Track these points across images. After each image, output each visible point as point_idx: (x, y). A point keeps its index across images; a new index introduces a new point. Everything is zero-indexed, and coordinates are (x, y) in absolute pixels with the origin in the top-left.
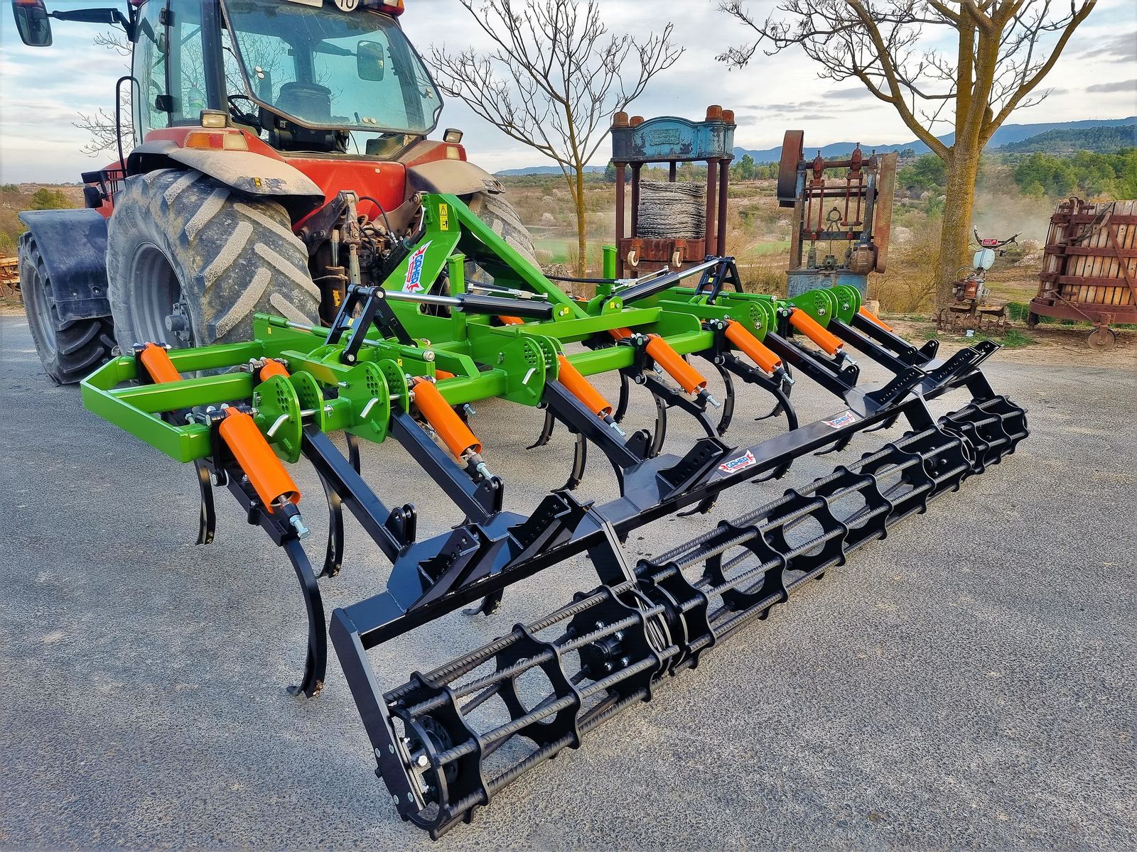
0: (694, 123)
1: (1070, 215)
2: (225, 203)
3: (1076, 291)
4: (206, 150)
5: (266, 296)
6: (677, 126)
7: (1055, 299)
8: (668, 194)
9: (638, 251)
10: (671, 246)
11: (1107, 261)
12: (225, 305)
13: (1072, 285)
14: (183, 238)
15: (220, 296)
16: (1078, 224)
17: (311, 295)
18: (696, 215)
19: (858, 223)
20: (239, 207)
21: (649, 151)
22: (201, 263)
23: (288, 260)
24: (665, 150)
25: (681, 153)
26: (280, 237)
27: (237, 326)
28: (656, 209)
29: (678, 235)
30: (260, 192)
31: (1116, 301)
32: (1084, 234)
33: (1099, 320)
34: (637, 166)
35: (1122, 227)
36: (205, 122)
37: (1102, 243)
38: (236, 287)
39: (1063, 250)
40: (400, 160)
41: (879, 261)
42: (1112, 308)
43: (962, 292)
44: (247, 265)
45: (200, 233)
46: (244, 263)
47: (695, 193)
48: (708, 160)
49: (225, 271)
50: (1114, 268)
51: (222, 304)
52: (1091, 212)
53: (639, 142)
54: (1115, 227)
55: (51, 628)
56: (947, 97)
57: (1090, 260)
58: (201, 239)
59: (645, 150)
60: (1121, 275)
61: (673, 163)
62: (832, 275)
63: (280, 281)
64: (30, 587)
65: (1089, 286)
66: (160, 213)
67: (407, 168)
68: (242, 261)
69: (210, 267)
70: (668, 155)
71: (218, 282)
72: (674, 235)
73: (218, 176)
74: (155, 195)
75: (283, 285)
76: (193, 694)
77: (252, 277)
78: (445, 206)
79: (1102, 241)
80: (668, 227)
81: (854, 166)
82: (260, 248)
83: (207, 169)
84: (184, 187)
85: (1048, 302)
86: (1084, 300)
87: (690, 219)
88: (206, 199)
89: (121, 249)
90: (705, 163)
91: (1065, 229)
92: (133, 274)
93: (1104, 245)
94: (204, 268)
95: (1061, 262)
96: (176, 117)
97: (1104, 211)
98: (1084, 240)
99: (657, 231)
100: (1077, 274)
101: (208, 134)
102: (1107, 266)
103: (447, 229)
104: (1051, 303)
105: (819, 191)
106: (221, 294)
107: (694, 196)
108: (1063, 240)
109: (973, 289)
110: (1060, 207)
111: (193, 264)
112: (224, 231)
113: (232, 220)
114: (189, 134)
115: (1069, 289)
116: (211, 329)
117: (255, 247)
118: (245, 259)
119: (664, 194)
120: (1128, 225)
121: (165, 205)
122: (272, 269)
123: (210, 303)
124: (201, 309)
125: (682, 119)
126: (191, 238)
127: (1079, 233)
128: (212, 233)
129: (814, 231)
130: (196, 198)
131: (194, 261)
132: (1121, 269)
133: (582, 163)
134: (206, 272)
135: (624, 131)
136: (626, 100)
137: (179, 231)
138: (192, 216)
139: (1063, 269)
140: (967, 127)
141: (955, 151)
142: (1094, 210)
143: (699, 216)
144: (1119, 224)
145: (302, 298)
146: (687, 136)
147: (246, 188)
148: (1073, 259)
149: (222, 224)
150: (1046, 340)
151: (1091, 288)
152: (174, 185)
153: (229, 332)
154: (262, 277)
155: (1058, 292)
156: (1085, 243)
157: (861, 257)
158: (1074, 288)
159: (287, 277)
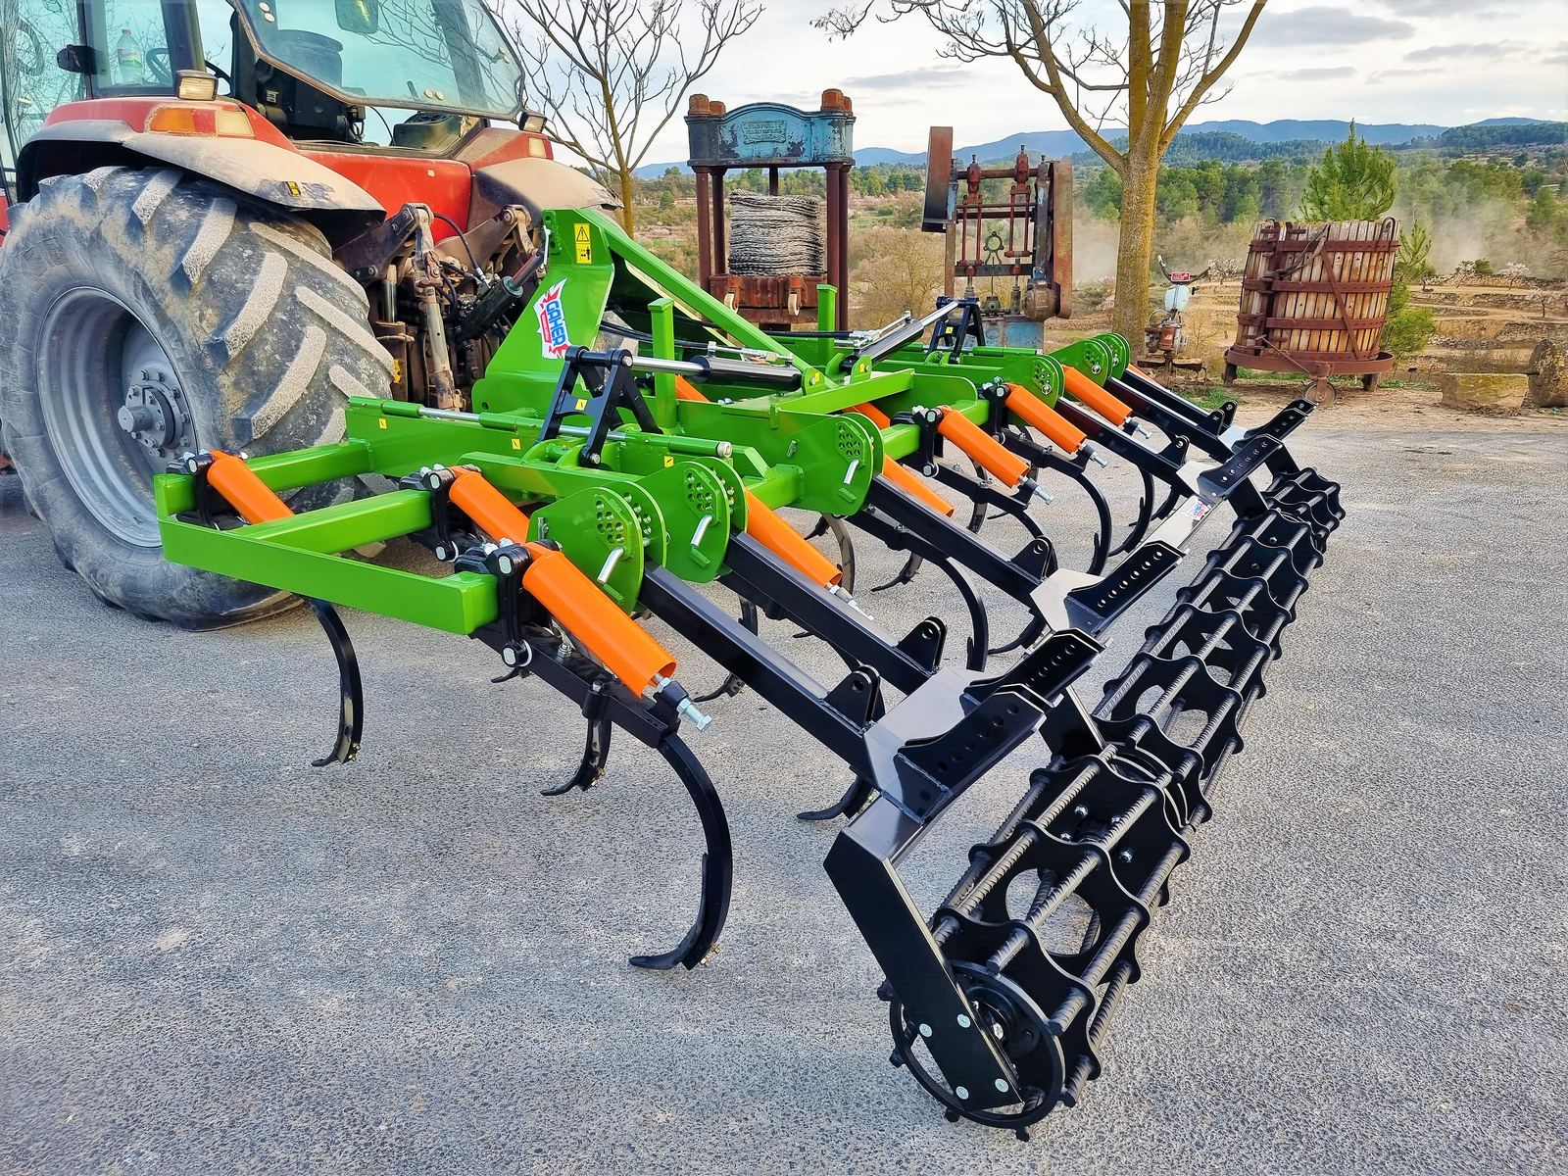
0: (805, 113)
1: (1276, 242)
2: (235, 223)
3: (1287, 337)
4: (189, 135)
5: (323, 370)
6: (782, 116)
7: (1262, 348)
8: (773, 212)
9: (738, 294)
10: (783, 287)
11: (1322, 298)
12: (263, 388)
13: (1282, 330)
14: (180, 279)
15: (253, 373)
16: (1287, 252)
17: (383, 367)
18: (813, 243)
19: (1026, 254)
20: (257, 228)
21: (743, 151)
22: (215, 320)
23: (346, 312)
24: (766, 150)
25: (789, 155)
26: (329, 277)
27: (285, 418)
28: (758, 234)
29: (790, 271)
30: (300, 204)
31: (1333, 347)
32: (1294, 265)
33: (1316, 371)
34: (719, 172)
35: (1338, 255)
36: (183, 91)
37: (1315, 276)
38: (277, 357)
39: (1269, 285)
40: (460, 156)
41: (1063, 303)
42: (1329, 356)
43: (1155, 342)
44: (290, 321)
45: (208, 272)
46: (285, 318)
47: (809, 212)
48: (827, 165)
49: (257, 332)
50: (1330, 306)
51: (258, 385)
52: (1302, 237)
53: (728, 138)
54: (1330, 255)
55: (157, 926)
56: (1119, 88)
57: (1302, 297)
58: (210, 281)
59: (736, 150)
60: (1338, 315)
61: (774, 169)
62: (999, 323)
63: (339, 344)
64: (63, 864)
65: (1301, 330)
66: (125, 238)
67: (473, 170)
68: (280, 315)
69: (234, 326)
70: (771, 157)
71: (248, 350)
72: (785, 271)
73: (226, 178)
74: (111, 209)
75: (343, 352)
76: (483, 992)
77: (299, 341)
78: (586, 227)
79: (1314, 273)
80: (776, 259)
81: (1021, 177)
82: (303, 293)
83: (201, 167)
84: (163, 196)
85: (1253, 352)
86: (1296, 347)
87: (804, 248)
88: (204, 215)
89: (26, 299)
90: (821, 171)
91: (1270, 259)
92: (46, 342)
93: (1318, 279)
94: (221, 328)
95: (1266, 301)
96: (101, 82)
97: (1317, 235)
98: (1294, 272)
99: (761, 265)
100: (1287, 314)
101: (192, 110)
102: (1321, 304)
103: (590, 261)
104: (1257, 352)
105: (975, 211)
106: (255, 369)
107: (808, 216)
108: (1269, 273)
109: (1169, 337)
110: (1262, 231)
111: (201, 321)
112: (245, 268)
113: (254, 251)
114: (154, 110)
115: (1277, 334)
116: (242, 427)
117: (296, 293)
118: (285, 312)
119: (768, 213)
120: (1345, 254)
121: (135, 225)
122: (326, 328)
123: (236, 384)
124: (219, 394)
125: (788, 107)
126: (194, 280)
127: (1288, 264)
128: (228, 271)
129: (970, 265)
130: (187, 214)
131: (202, 317)
132: (1338, 307)
133: (629, 166)
134: (229, 334)
135: (705, 120)
136: (688, 77)
137: (168, 268)
138: (190, 242)
139: (1269, 309)
140: (1145, 128)
141: (1131, 158)
142: (1305, 235)
143: (817, 244)
144: (1335, 252)
145: (372, 372)
146: (796, 131)
147: (277, 197)
148: (1282, 297)
149: (240, 256)
150: (1254, 399)
151: (1304, 332)
152: (144, 193)
153: (272, 428)
154: (314, 339)
155: (1266, 338)
156: (1296, 276)
157: (1041, 298)
158: (1284, 332)
159: (347, 339)
